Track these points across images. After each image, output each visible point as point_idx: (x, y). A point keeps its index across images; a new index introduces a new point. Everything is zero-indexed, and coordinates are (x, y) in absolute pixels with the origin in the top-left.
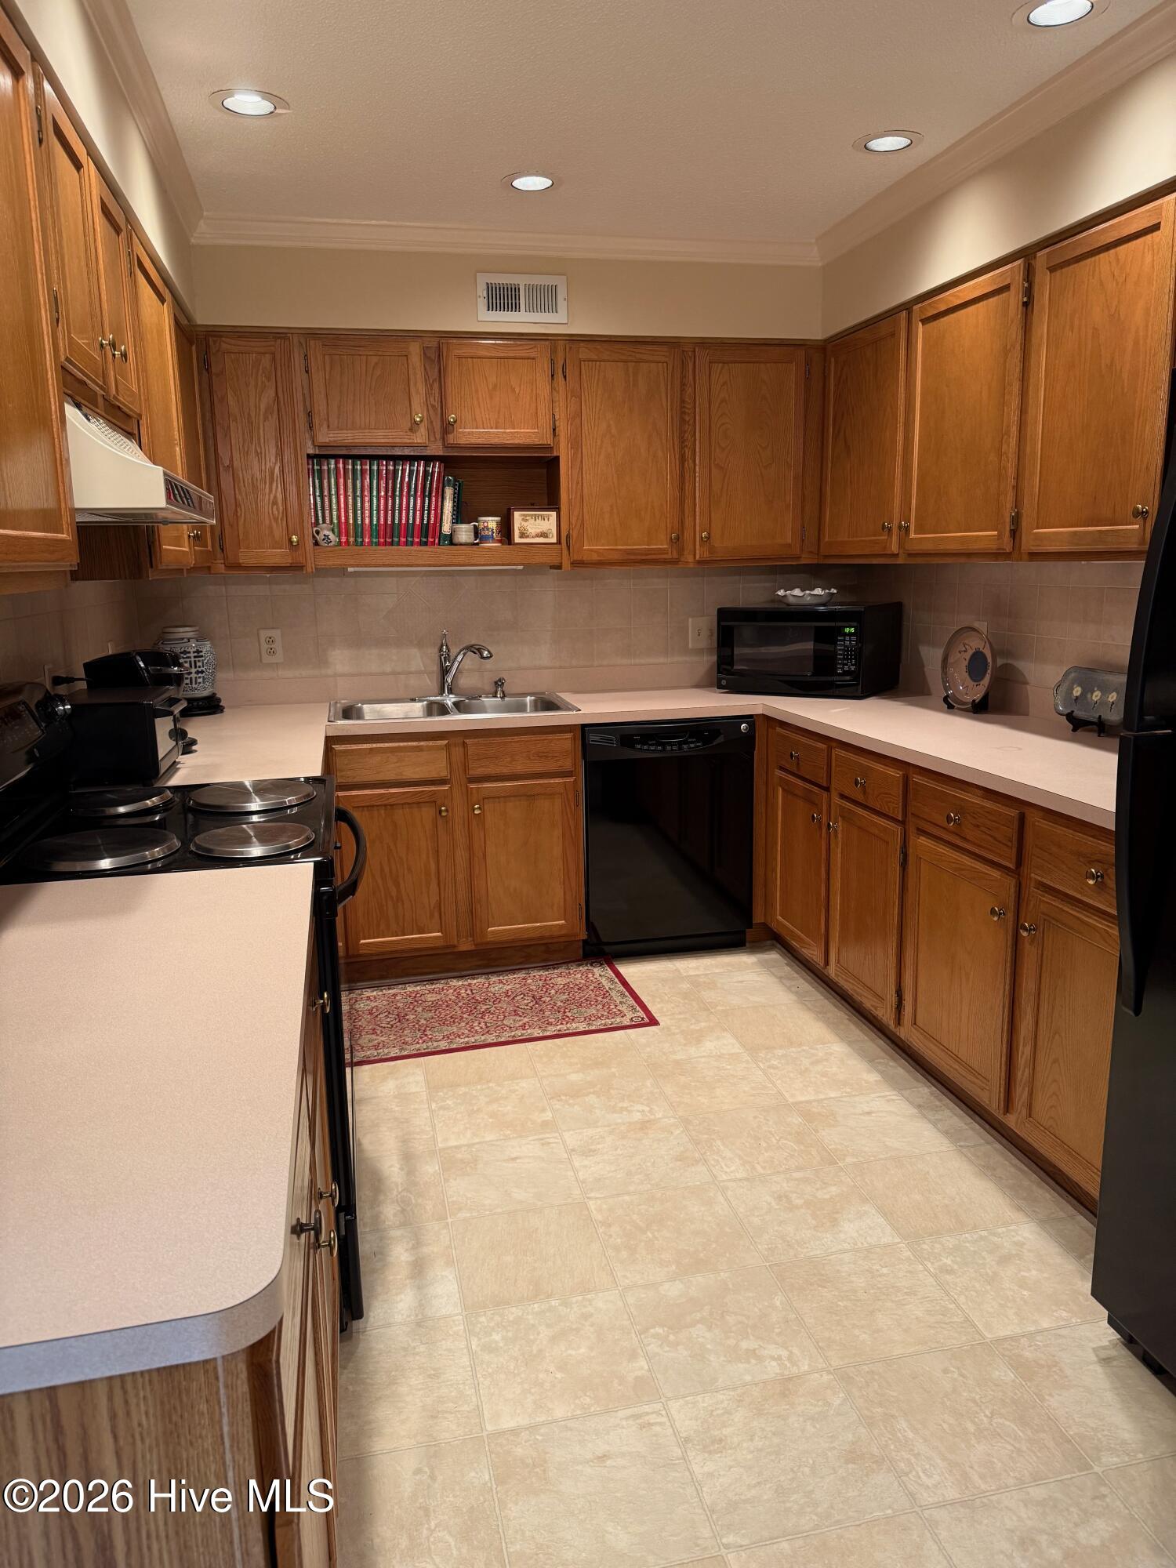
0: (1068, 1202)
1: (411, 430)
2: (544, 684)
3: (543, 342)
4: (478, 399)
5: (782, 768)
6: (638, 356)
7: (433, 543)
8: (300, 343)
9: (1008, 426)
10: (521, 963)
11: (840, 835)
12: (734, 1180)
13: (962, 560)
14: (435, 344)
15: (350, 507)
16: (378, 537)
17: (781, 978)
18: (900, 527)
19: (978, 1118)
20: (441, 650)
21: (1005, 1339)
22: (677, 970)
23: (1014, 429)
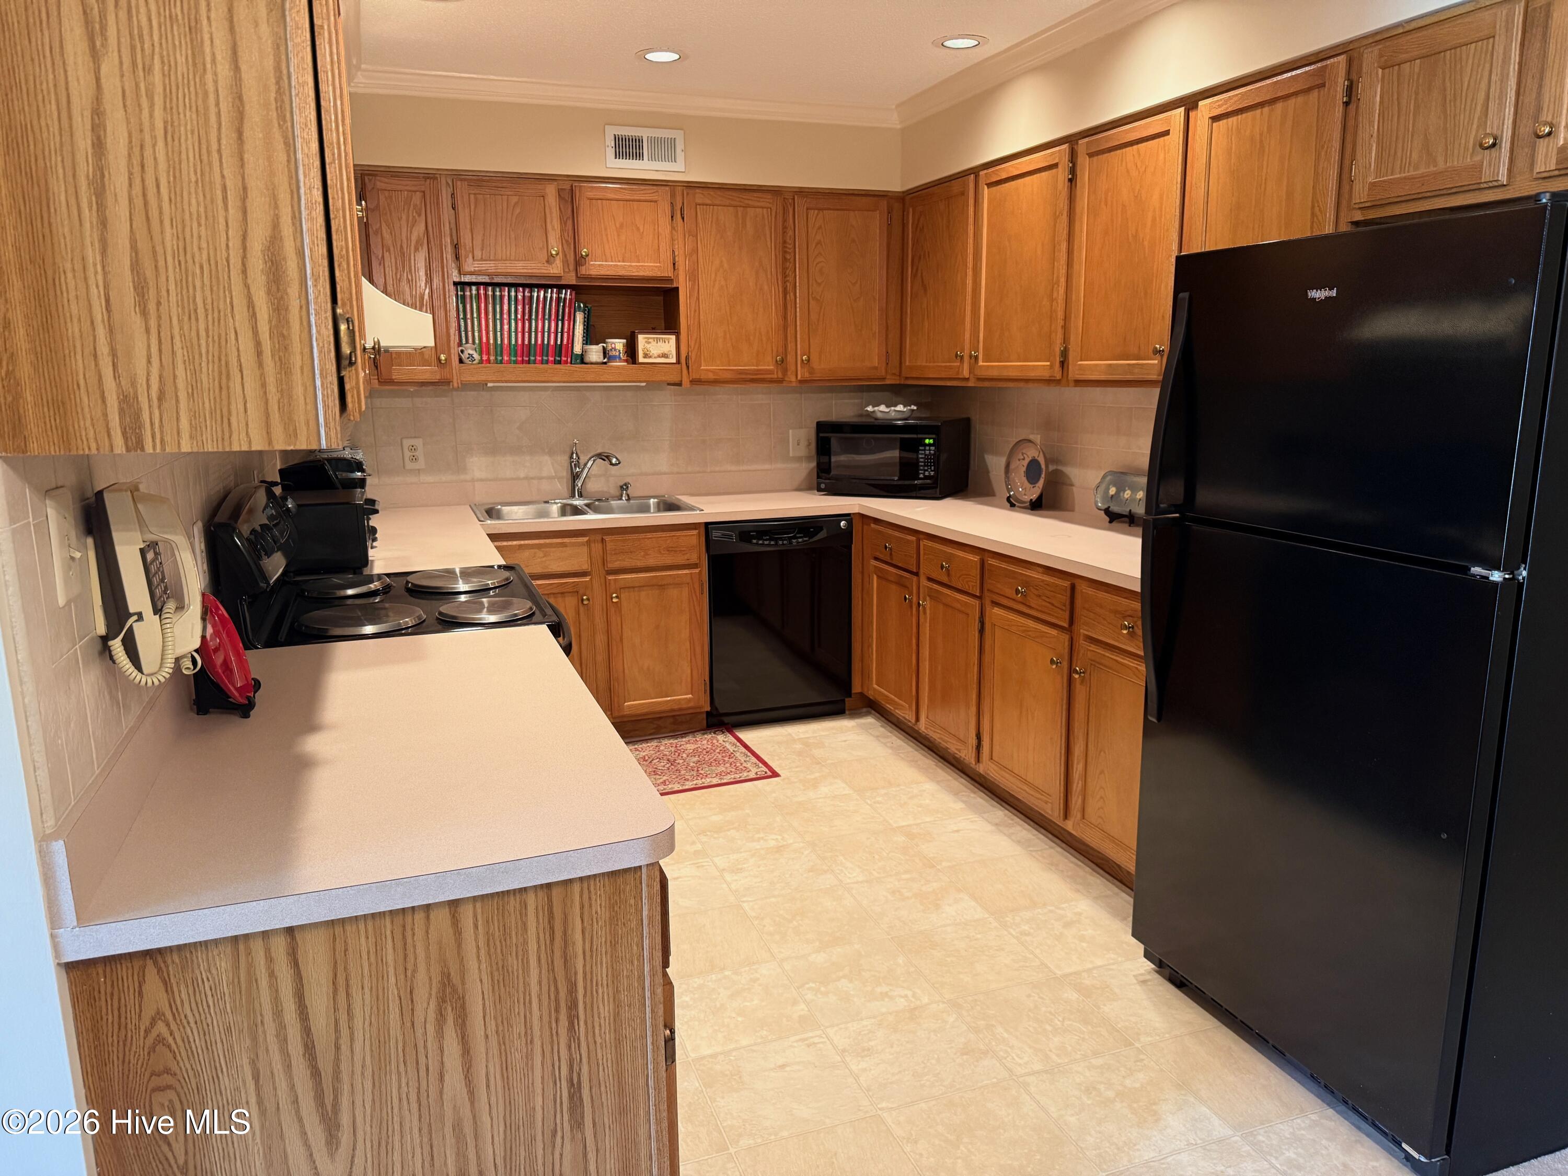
0: (1113, 884)
1: (548, 262)
2: (665, 488)
3: (663, 188)
4: (607, 235)
5: (876, 559)
6: (747, 202)
7: (566, 362)
8: (447, 183)
9: (1058, 277)
10: (651, 734)
11: (928, 612)
12: (857, 882)
13: (1022, 384)
14: (568, 187)
15: (491, 328)
16: (516, 356)
17: (877, 737)
18: (971, 356)
19: (1043, 830)
20: (571, 457)
21: (1071, 974)
22: (790, 734)
23: (1063, 280)
